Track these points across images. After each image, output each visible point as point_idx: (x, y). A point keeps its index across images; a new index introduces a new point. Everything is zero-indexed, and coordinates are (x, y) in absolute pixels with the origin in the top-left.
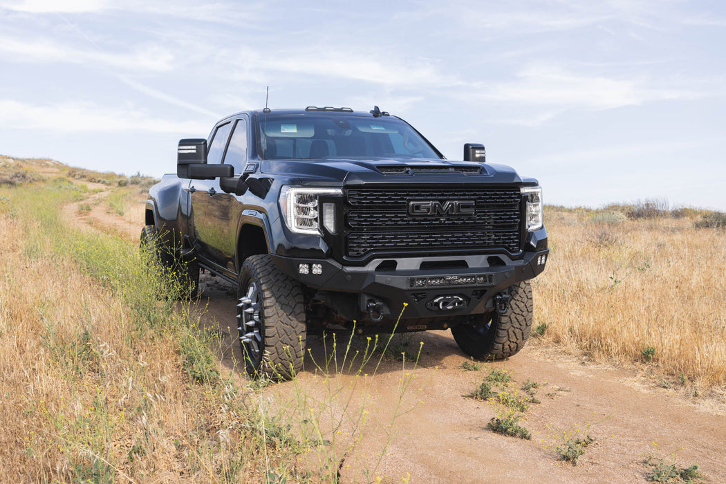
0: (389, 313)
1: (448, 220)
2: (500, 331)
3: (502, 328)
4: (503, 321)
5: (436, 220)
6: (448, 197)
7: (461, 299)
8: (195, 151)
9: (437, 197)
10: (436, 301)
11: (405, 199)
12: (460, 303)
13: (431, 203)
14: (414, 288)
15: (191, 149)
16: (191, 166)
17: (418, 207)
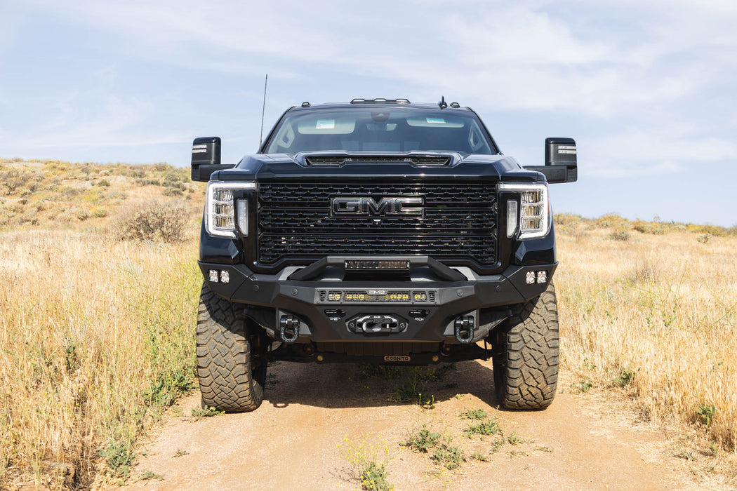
1: (385, 221)
2: (510, 370)
3: (512, 366)
4: (512, 358)
5: (369, 221)
6: (385, 193)
7: (394, 320)
8: (205, 151)
9: (370, 193)
10: (360, 320)
11: (327, 195)
12: (393, 325)
13: (360, 201)
14: (326, 302)
15: (203, 148)
16: (200, 166)
17: (343, 205)
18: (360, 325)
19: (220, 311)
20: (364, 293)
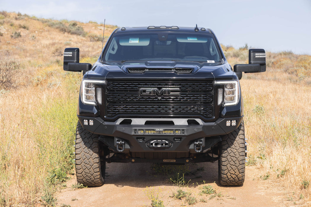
0: (130, 148)
1: (163, 98)
2: (222, 166)
3: (223, 164)
4: (223, 160)
5: (156, 98)
6: (163, 86)
7: (167, 142)
8: (71, 55)
9: (156, 86)
10: (152, 142)
11: (137, 87)
12: (166, 144)
13: (151, 89)
14: (137, 134)
15: (70, 54)
16: (69, 64)
17: (145, 91)
18: (152, 144)
19: (86, 138)
20: (154, 130)
